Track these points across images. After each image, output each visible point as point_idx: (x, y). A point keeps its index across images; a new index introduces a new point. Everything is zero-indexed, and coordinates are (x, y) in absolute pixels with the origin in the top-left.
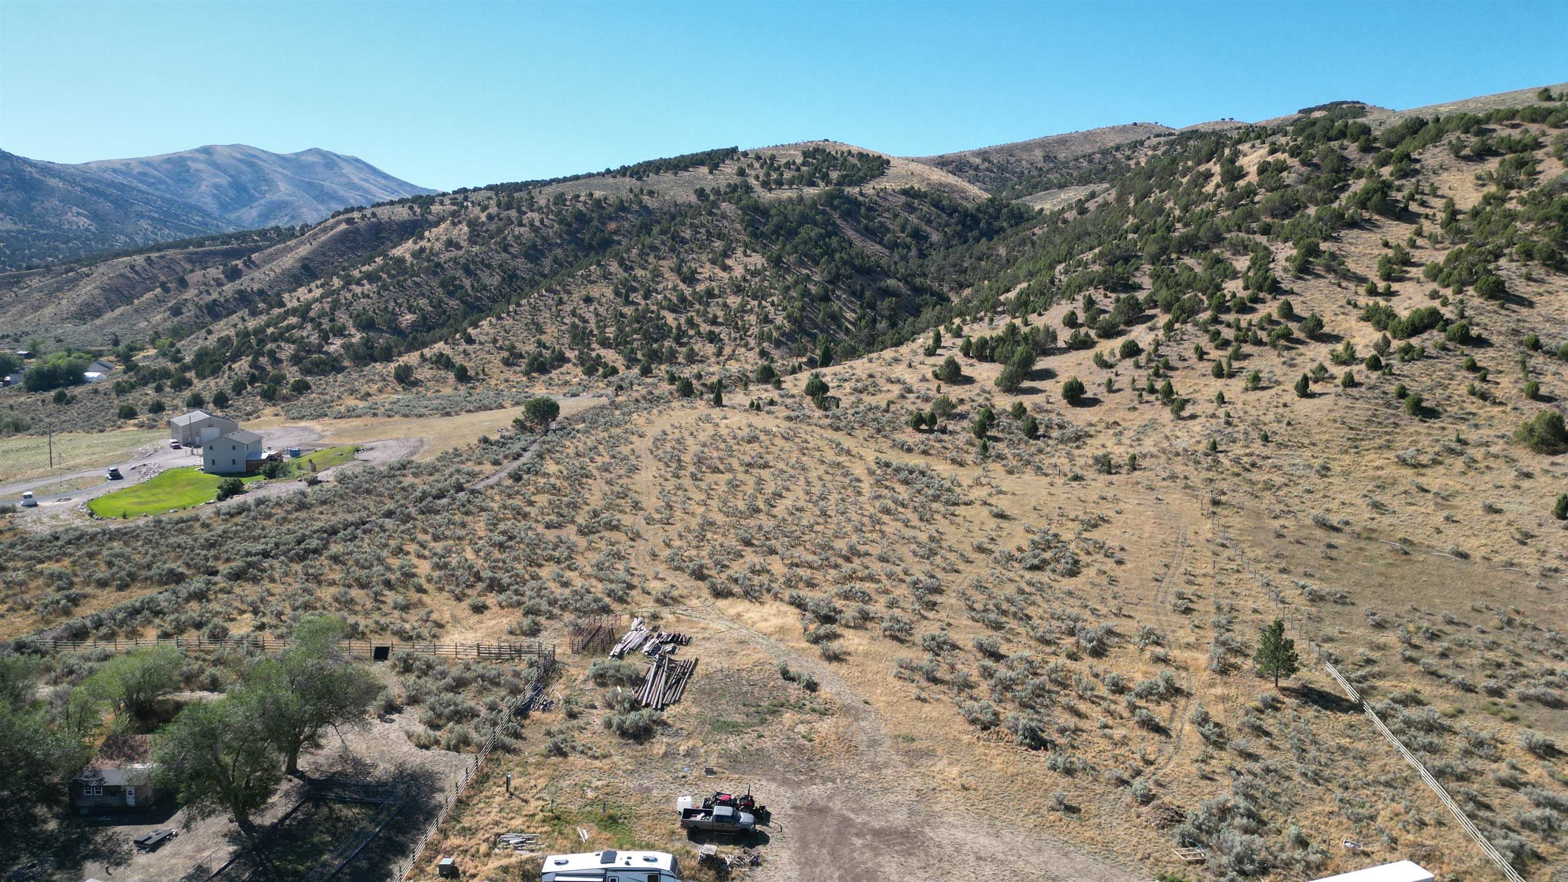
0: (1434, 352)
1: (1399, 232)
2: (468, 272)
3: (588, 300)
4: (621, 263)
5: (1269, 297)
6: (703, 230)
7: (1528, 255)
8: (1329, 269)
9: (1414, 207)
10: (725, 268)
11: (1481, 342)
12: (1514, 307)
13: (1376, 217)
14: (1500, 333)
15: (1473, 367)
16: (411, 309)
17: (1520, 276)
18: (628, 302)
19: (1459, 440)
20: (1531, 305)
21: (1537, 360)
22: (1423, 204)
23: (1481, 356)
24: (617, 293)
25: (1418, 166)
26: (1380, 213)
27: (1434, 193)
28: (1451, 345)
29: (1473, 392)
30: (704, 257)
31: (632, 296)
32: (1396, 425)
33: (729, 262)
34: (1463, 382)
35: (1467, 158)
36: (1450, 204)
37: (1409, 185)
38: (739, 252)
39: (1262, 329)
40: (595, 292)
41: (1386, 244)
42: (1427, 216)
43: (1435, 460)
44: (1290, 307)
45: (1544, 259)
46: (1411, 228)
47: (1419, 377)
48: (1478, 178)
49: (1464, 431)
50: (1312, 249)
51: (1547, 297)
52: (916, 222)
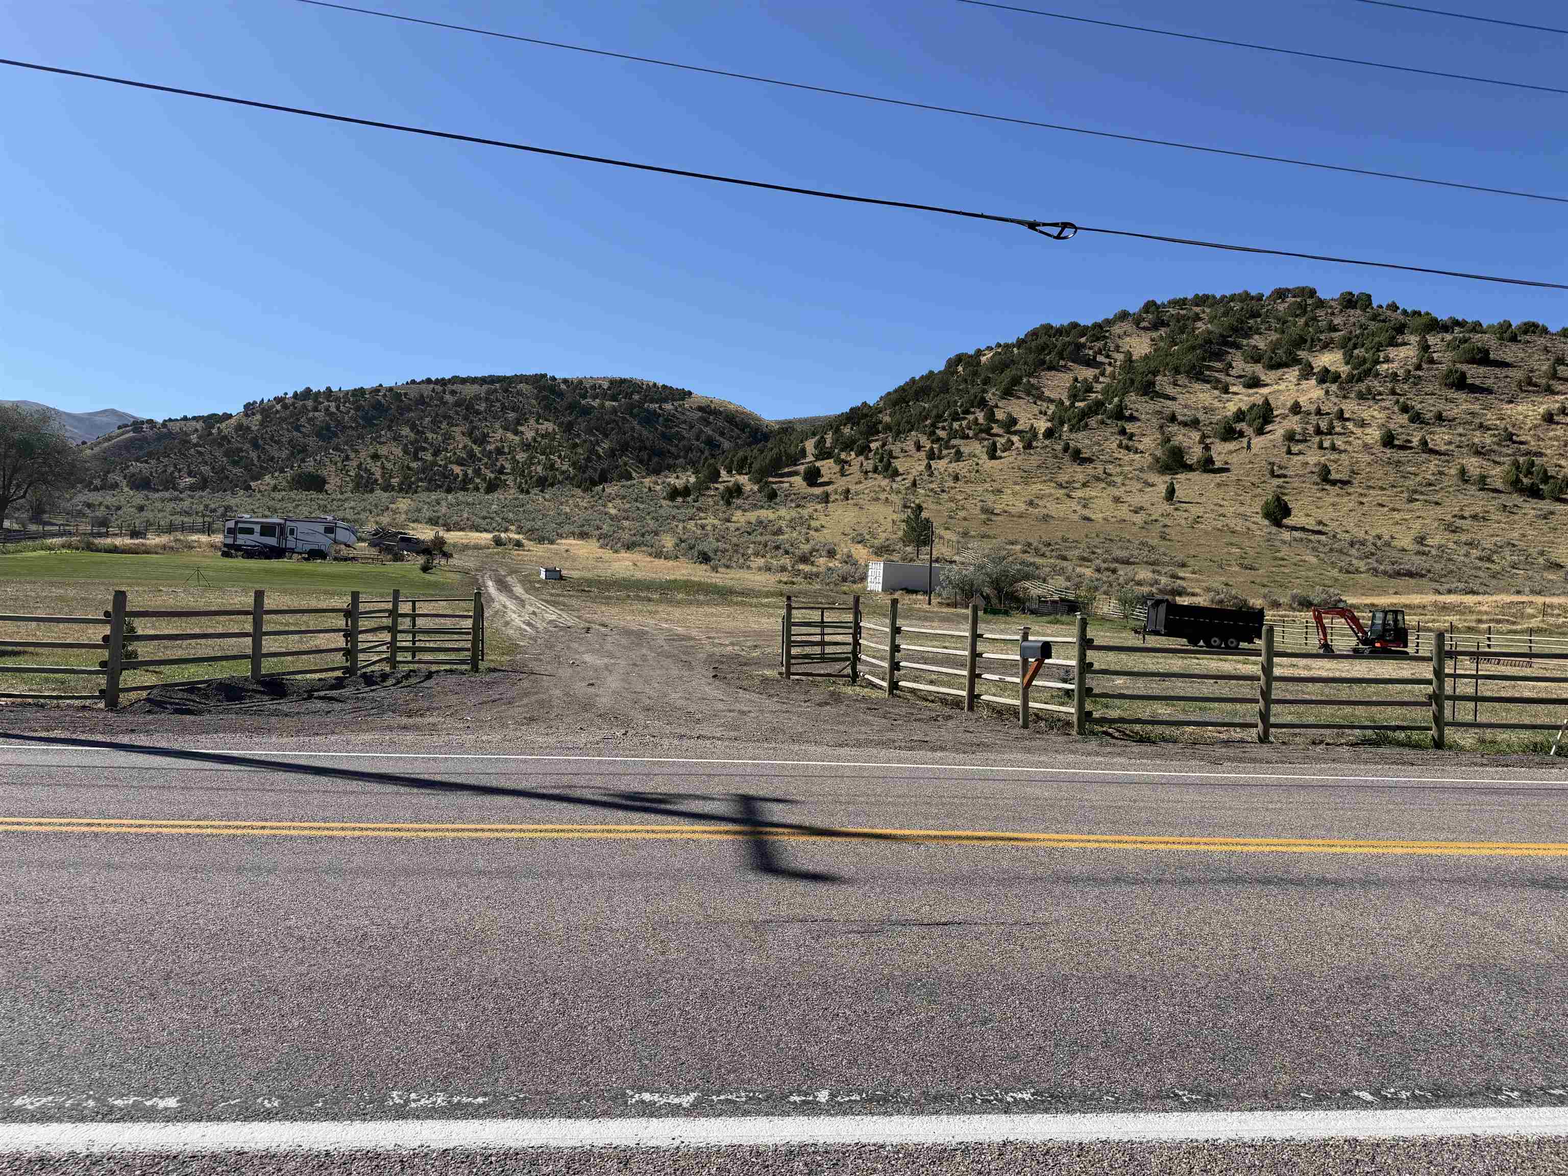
0: (1095, 426)
1: (1088, 373)
2: (256, 446)
3: (375, 457)
4: (413, 427)
5: (978, 410)
6: (498, 404)
7: (1177, 371)
8: (1028, 393)
9: (1100, 358)
10: (516, 433)
11: (1132, 418)
12: (1162, 400)
13: (1069, 364)
14: (1148, 413)
15: (1123, 432)
16: (190, 474)
17: (1170, 383)
18: (416, 458)
19: (1105, 473)
20: (1174, 399)
21: (1173, 428)
22: (1108, 356)
23: (1130, 427)
24: (406, 452)
25: (1107, 334)
26: (1073, 362)
27: (1117, 349)
28: (1109, 421)
29: (1120, 446)
30: (497, 425)
31: (421, 454)
32: (1061, 468)
33: (520, 428)
34: (1113, 443)
35: (1145, 329)
36: (1129, 355)
37: (1098, 345)
38: (532, 421)
39: (970, 429)
40: (383, 451)
41: (1076, 380)
42: (1110, 364)
43: (1084, 485)
44: (993, 414)
45: (1188, 373)
46: (1097, 371)
47: (1081, 440)
48: (1152, 340)
49: (1110, 468)
50: (1016, 381)
51: (1187, 395)
52: (710, 432)
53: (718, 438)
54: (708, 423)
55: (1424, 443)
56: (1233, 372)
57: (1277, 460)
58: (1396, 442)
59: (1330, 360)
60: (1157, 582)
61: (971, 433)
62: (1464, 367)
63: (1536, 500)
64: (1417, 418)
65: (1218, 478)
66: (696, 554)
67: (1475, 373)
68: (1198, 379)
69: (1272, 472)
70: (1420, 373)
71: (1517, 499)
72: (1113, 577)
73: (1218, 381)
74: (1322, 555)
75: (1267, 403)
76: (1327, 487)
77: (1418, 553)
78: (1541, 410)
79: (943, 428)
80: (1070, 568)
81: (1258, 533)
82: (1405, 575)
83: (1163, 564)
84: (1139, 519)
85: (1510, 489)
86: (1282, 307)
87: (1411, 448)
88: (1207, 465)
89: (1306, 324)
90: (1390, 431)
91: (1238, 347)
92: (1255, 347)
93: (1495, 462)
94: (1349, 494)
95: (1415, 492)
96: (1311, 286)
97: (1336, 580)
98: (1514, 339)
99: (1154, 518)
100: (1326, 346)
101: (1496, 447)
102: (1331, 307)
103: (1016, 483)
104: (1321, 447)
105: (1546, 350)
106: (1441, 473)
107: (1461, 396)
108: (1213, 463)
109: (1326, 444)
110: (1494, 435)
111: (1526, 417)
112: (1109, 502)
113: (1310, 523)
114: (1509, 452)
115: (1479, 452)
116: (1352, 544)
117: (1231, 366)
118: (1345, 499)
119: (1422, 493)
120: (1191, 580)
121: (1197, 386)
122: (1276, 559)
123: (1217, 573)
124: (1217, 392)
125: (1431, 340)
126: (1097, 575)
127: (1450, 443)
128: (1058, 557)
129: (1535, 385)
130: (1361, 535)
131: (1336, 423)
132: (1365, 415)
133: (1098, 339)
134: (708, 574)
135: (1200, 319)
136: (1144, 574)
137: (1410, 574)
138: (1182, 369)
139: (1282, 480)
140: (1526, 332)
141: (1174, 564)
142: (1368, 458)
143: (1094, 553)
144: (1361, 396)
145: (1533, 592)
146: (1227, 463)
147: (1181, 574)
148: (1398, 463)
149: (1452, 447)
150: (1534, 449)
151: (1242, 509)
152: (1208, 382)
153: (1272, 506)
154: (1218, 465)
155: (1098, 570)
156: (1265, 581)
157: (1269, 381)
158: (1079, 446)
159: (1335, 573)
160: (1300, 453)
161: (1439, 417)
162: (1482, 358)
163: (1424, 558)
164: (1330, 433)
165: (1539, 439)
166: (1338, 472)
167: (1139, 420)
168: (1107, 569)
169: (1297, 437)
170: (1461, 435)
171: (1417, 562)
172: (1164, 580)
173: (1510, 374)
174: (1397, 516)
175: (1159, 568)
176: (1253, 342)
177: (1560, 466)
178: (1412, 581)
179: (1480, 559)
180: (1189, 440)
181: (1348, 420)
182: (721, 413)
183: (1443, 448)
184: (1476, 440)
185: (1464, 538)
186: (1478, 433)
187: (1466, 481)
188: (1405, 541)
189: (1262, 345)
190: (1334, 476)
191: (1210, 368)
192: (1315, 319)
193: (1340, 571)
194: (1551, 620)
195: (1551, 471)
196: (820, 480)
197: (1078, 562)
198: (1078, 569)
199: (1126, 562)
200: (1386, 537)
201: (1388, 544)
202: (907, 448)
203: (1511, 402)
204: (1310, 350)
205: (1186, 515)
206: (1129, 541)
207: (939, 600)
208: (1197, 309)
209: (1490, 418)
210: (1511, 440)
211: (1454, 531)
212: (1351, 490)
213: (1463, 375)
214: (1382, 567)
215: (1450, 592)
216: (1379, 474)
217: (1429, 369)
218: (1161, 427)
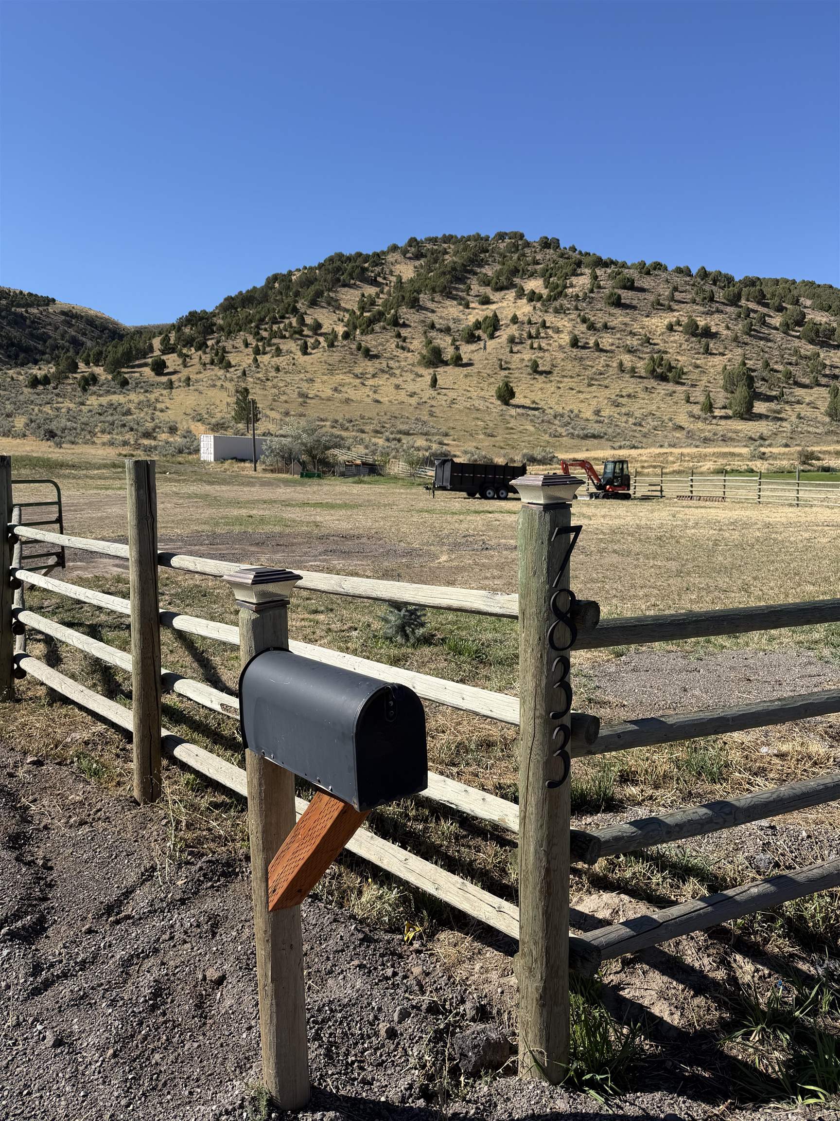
0: (379, 331)
1: (371, 290)
5: (291, 316)
7: (434, 290)
8: (329, 304)
9: (380, 279)
11: (405, 325)
12: (425, 312)
13: (358, 283)
14: (415, 322)
15: (399, 336)
17: (429, 300)
19: (388, 366)
20: (433, 311)
21: (433, 334)
22: (385, 278)
23: (404, 332)
25: (383, 262)
26: (361, 281)
27: (391, 273)
28: (388, 327)
29: (397, 346)
32: (356, 363)
34: (392, 344)
35: (410, 258)
36: (399, 278)
37: (378, 269)
39: (286, 331)
41: (363, 295)
42: (387, 284)
43: (374, 376)
44: (303, 320)
45: (441, 292)
46: (378, 289)
47: (370, 341)
48: (415, 267)
49: (392, 363)
50: (319, 294)
51: (441, 309)
52: (73, 333)
53: (81, 338)
54: (70, 325)
55: (597, 344)
56: (472, 293)
57: (504, 358)
58: (580, 344)
59: (535, 285)
60: (430, 448)
61: (287, 334)
62: (620, 291)
63: (665, 383)
64: (592, 327)
65: (465, 371)
66: (43, 432)
67: (627, 296)
68: (448, 297)
69: (501, 366)
70: (592, 295)
71: (652, 383)
72: (398, 445)
73: (462, 299)
74: (537, 425)
75: (495, 315)
76: (537, 376)
77: (597, 422)
78: (666, 323)
79: (266, 330)
80: (367, 439)
81: (494, 410)
82: (591, 437)
83: (433, 435)
84: (413, 401)
85: (649, 375)
86: (502, 246)
87: (589, 348)
88: (457, 361)
89: (519, 259)
90: (576, 336)
91: (475, 274)
92: (485, 274)
93: (640, 358)
94: (551, 381)
95: (592, 379)
96: (521, 231)
97: (548, 442)
98: (648, 273)
99: (423, 400)
100: (532, 275)
101: (640, 348)
102: (534, 247)
103: (323, 374)
104: (532, 348)
105: (667, 281)
106: (608, 366)
107: (617, 311)
108: (461, 359)
109: (535, 345)
110: (639, 339)
111: (657, 327)
112: (392, 389)
113: (527, 402)
114: (648, 351)
115: (630, 351)
116: (555, 417)
117: (470, 288)
118: (549, 385)
119: (596, 380)
120: (453, 446)
121: (448, 303)
122: (507, 428)
123: (470, 440)
124: (461, 307)
125: (599, 272)
126: (387, 444)
127: (612, 344)
128: (358, 431)
129: (662, 305)
130: (560, 410)
131: (541, 330)
132: (559, 325)
133: (377, 265)
134: (51, 450)
135: (447, 253)
136: (421, 442)
137: (594, 436)
138: (437, 289)
139: (507, 372)
140: (655, 269)
141: (439, 434)
142: (562, 356)
143: (384, 427)
144: (557, 311)
145: (670, 446)
146: (470, 360)
147: (446, 442)
148: (581, 359)
149: (613, 348)
150: (662, 349)
151: (483, 393)
152: (455, 299)
153: (502, 390)
154: (465, 361)
155: (388, 440)
156: (502, 444)
157: (495, 300)
158: (369, 346)
159: (546, 437)
160: (518, 352)
161: (606, 327)
162: (630, 285)
163: (601, 425)
164: (537, 337)
165: (665, 342)
166: (543, 365)
167: (410, 326)
168: (394, 439)
169: (517, 340)
170: (619, 339)
171: (596, 428)
172: (435, 447)
173: (646, 297)
174: (581, 396)
175: (430, 437)
176: (484, 271)
177: (678, 360)
178: (596, 441)
179: (635, 424)
180: (444, 342)
181: (548, 327)
182: (82, 317)
183: (609, 348)
184: (628, 342)
185: (623, 410)
186: (629, 338)
187: (623, 371)
188: (588, 414)
189: (490, 273)
190: (541, 368)
191: (457, 289)
192: (524, 255)
193: (550, 436)
194: (686, 464)
195: (673, 364)
196: (166, 371)
197: (373, 434)
198: (373, 440)
199: (407, 433)
200: (576, 411)
201: (577, 416)
202: (238, 346)
203: (647, 316)
204: (522, 278)
205: (445, 398)
206: (408, 418)
207: (264, 467)
208: (445, 246)
209: (636, 327)
210: (649, 342)
211: (617, 406)
212: (552, 379)
213: (619, 297)
214: (576, 432)
215: (620, 447)
216: (569, 367)
217: (598, 292)
218: (425, 333)
